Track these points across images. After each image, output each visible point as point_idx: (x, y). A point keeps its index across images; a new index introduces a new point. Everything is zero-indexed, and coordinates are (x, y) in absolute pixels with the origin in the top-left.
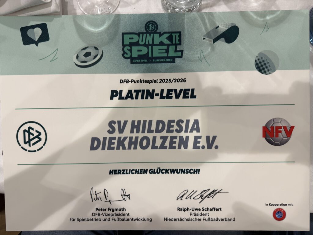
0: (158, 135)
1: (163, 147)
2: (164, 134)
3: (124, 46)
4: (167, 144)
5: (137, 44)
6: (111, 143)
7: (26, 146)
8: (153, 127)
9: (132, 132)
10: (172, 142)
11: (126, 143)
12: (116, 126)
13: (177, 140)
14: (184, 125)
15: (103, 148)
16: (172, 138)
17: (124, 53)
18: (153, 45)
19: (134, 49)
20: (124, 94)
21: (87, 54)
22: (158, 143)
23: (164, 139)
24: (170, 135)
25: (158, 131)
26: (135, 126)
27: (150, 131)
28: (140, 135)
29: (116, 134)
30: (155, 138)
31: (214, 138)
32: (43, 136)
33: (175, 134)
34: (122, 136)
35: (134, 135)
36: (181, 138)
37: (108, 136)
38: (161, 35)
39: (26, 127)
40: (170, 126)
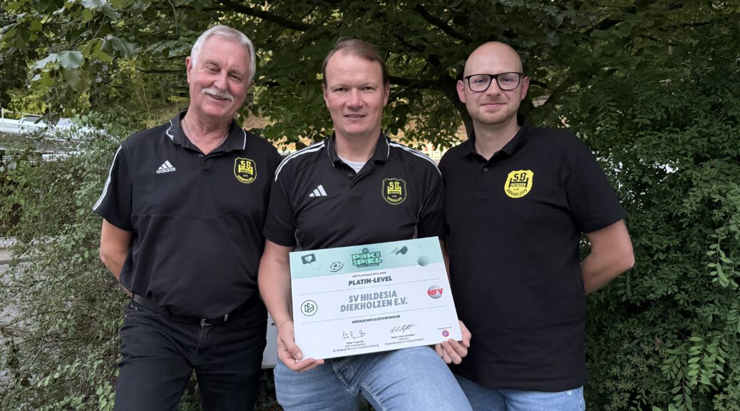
0: (376, 301)
1: (379, 306)
2: (379, 299)
3: (353, 260)
4: (381, 304)
6: (351, 307)
7: (306, 313)
8: (373, 297)
9: (362, 300)
10: (383, 303)
11: (359, 306)
12: (353, 298)
13: (386, 302)
14: (388, 294)
15: (348, 310)
16: (383, 301)
17: (354, 263)
18: (367, 258)
19: (358, 261)
20: (356, 283)
21: (336, 266)
22: (376, 304)
23: (379, 302)
24: (381, 300)
25: (375, 298)
26: (363, 297)
27: (371, 299)
28: (366, 302)
29: (354, 302)
30: (374, 302)
31: (405, 299)
32: (315, 307)
33: (384, 299)
34: (357, 303)
35: (363, 302)
36: (388, 301)
39: (306, 303)
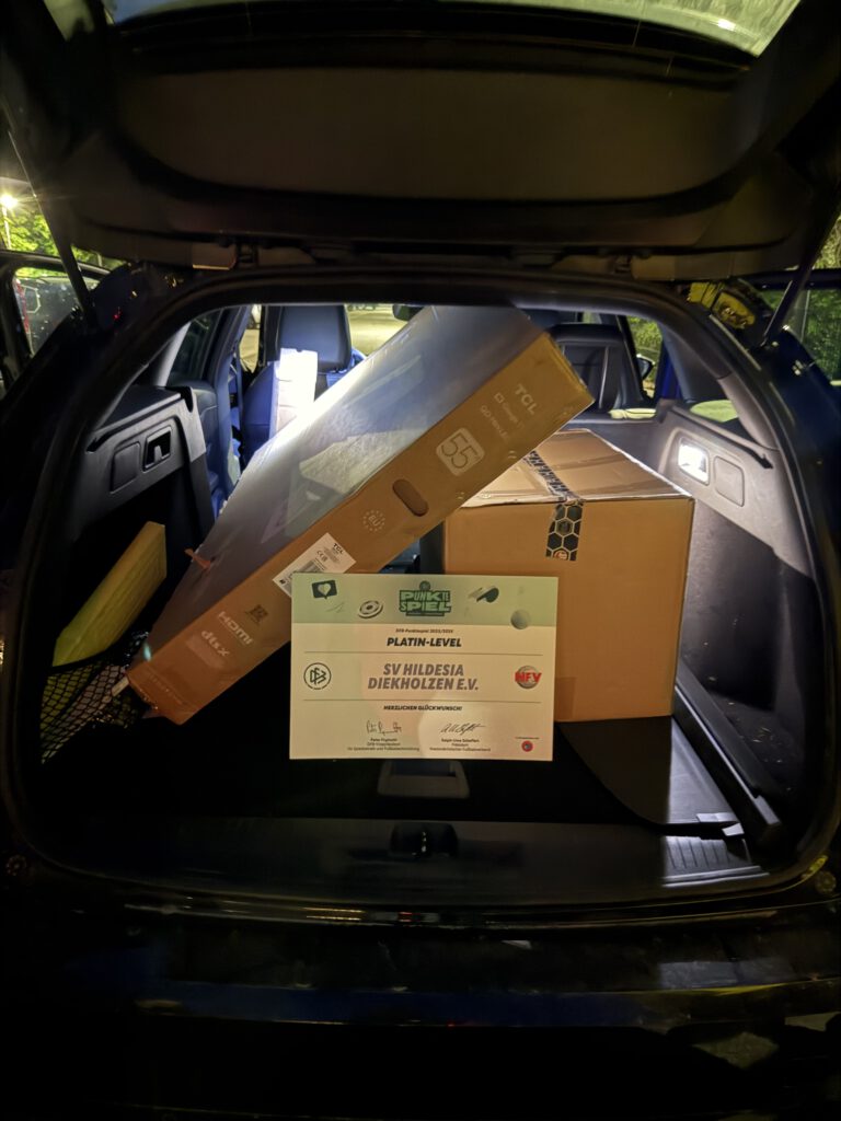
3: (401, 601)
5: (412, 600)
7: (312, 684)
8: (424, 670)
9: (405, 673)
10: (439, 684)
12: (391, 668)
13: (444, 682)
14: (450, 669)
15: (379, 687)
16: (440, 680)
17: (401, 607)
18: (426, 601)
19: (410, 604)
20: (399, 642)
21: (369, 608)
22: (427, 684)
23: (433, 680)
24: (437, 677)
25: (427, 673)
26: (408, 669)
27: (420, 673)
28: (412, 677)
29: (391, 676)
30: (424, 680)
31: (475, 680)
32: (327, 676)
33: (442, 676)
36: (447, 680)
37: (384, 677)
38: (433, 593)
39: (313, 668)
40: (438, 669)
